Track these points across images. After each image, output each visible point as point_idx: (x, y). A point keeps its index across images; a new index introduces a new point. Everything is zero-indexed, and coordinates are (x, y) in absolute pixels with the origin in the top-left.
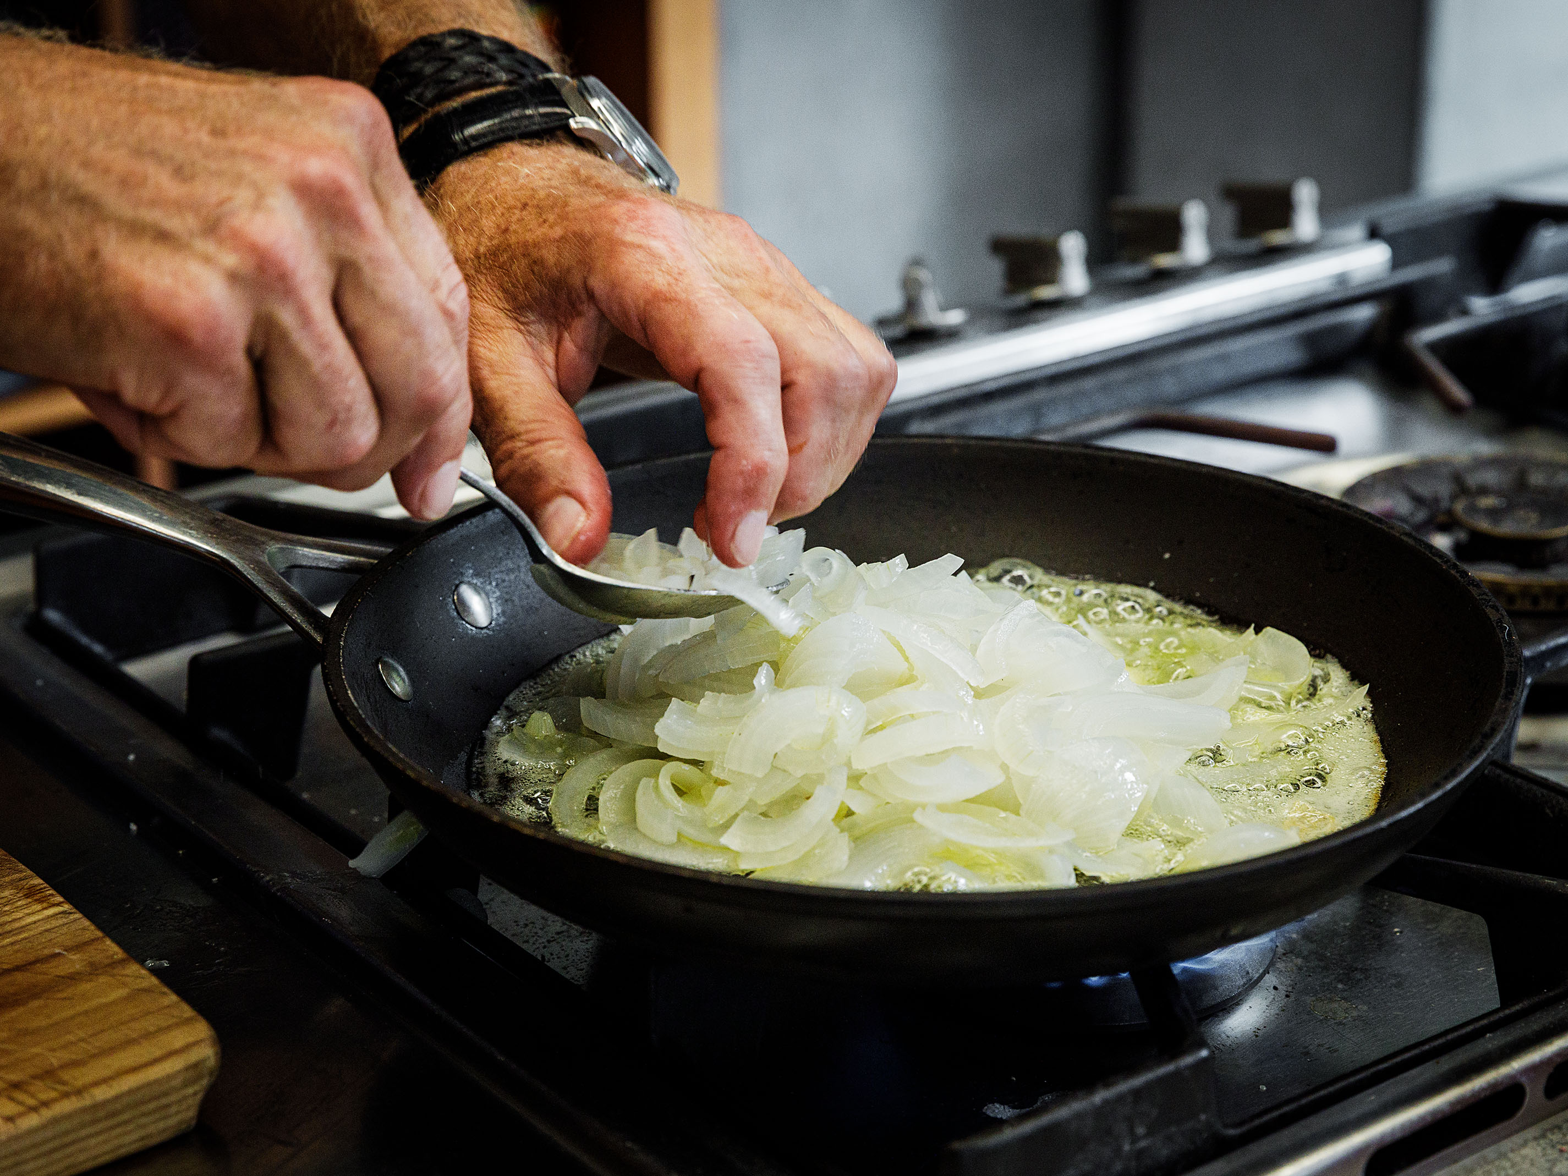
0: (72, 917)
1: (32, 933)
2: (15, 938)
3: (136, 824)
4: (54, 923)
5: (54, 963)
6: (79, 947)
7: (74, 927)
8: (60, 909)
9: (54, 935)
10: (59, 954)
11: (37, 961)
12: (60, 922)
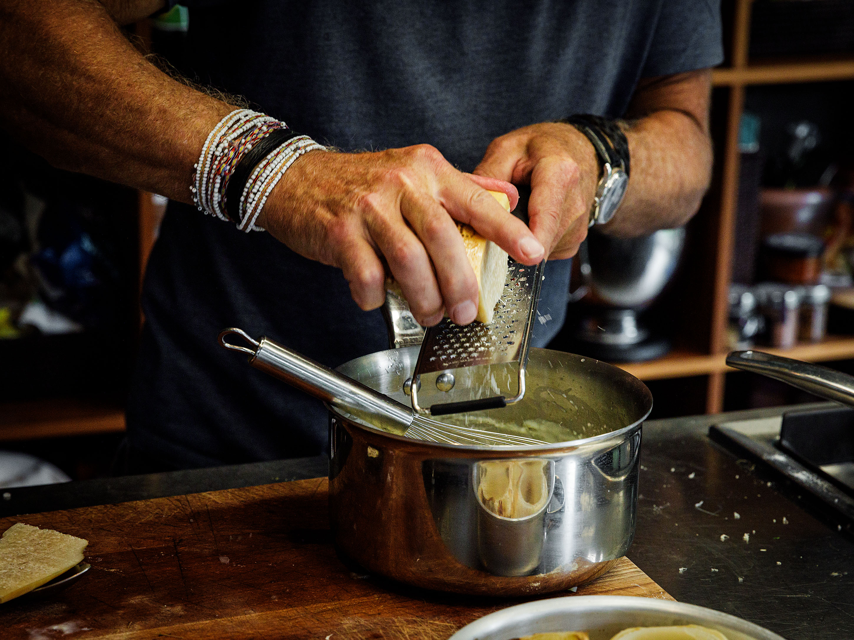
0: (641, 573)
1: (626, 577)
2: (619, 578)
3: (841, 526)
4: (634, 575)
5: (635, 589)
6: (645, 585)
7: (642, 577)
8: (636, 570)
9: (634, 579)
10: (637, 586)
11: (628, 588)
12: (636, 575)
